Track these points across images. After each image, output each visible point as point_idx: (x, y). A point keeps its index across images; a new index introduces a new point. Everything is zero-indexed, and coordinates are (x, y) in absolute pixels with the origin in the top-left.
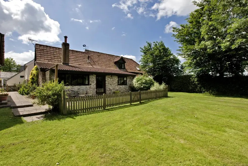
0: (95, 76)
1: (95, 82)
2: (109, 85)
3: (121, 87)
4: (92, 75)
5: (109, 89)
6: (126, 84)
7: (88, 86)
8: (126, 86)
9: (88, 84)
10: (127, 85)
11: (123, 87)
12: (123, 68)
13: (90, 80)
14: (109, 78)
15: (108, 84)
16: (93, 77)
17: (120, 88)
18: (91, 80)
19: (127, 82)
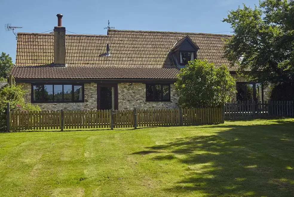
0: (96, 85)
1: (96, 96)
2: (125, 101)
3: (154, 105)
6: (168, 101)
7: (81, 104)
8: (167, 103)
10: (172, 102)
13: (85, 93)
15: (123, 100)
16: (92, 87)
17: (153, 107)
18: (87, 93)
19: (172, 96)
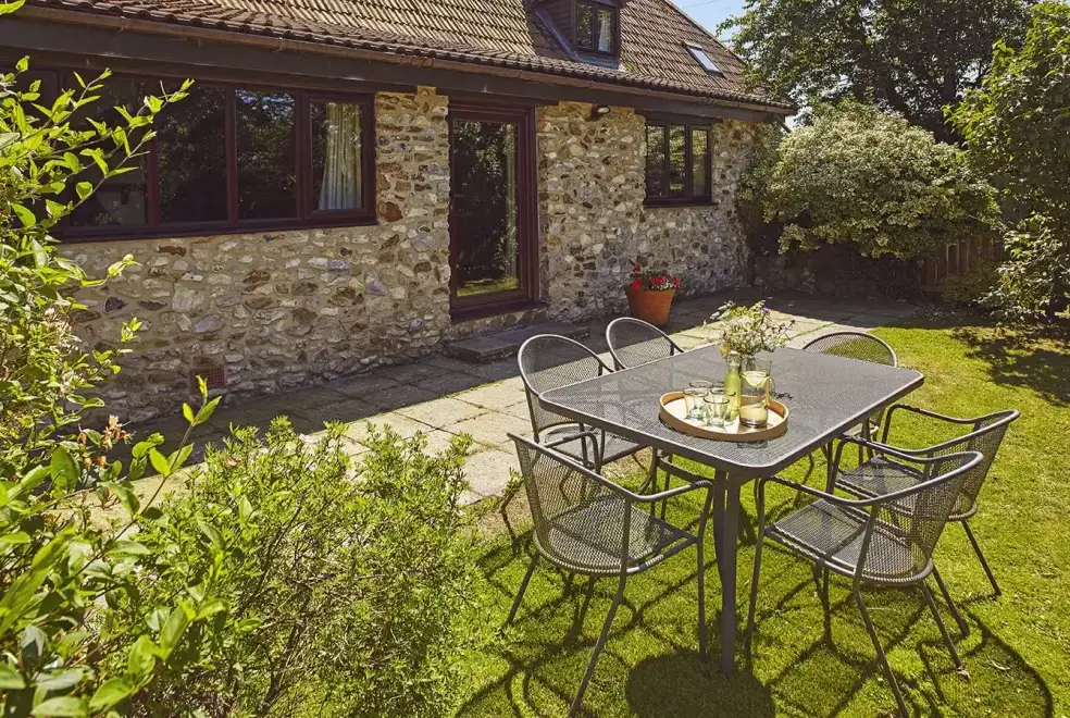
0: (441, 109)
1: (442, 180)
2: (572, 210)
4: (411, 90)
5: (573, 251)
6: (705, 200)
7: (360, 236)
8: (703, 212)
9: (364, 213)
10: (717, 208)
11: (681, 223)
12: (603, 46)
13: (382, 159)
14: (575, 131)
15: (568, 200)
16: (421, 121)
17: (667, 233)
18: (396, 158)
19: (716, 177)
